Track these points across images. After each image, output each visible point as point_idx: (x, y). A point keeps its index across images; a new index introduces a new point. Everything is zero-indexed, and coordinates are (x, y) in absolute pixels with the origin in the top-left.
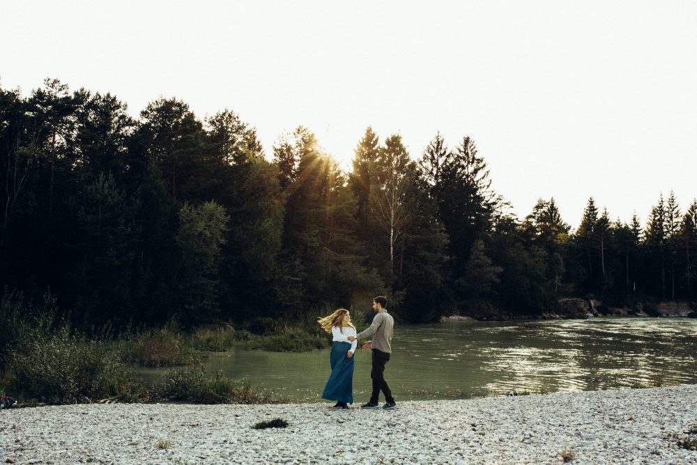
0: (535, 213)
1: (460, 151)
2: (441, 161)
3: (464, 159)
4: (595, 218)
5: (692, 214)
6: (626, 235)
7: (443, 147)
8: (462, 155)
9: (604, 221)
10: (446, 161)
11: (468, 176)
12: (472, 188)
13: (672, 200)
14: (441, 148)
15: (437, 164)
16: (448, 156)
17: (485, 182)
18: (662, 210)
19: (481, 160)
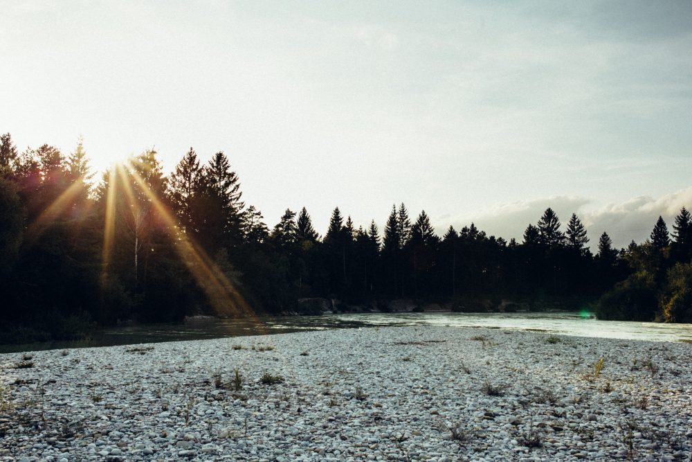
0: (283, 223)
1: (213, 167)
2: (193, 176)
3: (216, 173)
4: (340, 227)
5: (420, 225)
6: (367, 241)
7: (196, 162)
8: (215, 169)
9: (349, 229)
10: (197, 175)
11: (219, 189)
12: (225, 199)
13: (403, 212)
14: (193, 164)
15: (190, 177)
16: (200, 171)
17: (236, 194)
18: (395, 220)
19: (232, 175)
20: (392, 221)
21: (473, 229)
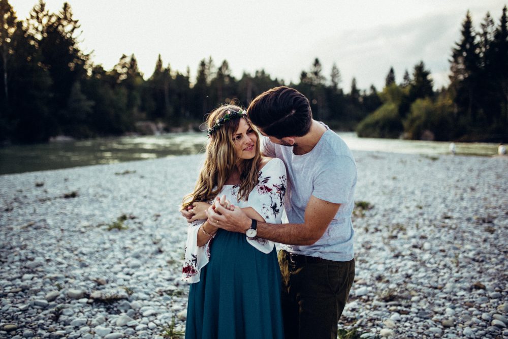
0: (119, 63)
2: (45, 21)
4: (162, 68)
6: (182, 80)
7: (46, 9)
8: (62, 16)
9: (168, 70)
10: (48, 21)
11: (66, 33)
12: (71, 42)
14: (44, 10)
15: (41, 23)
16: (51, 17)
19: (76, 22)
20: (203, 64)
21: (263, 72)
